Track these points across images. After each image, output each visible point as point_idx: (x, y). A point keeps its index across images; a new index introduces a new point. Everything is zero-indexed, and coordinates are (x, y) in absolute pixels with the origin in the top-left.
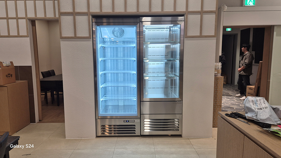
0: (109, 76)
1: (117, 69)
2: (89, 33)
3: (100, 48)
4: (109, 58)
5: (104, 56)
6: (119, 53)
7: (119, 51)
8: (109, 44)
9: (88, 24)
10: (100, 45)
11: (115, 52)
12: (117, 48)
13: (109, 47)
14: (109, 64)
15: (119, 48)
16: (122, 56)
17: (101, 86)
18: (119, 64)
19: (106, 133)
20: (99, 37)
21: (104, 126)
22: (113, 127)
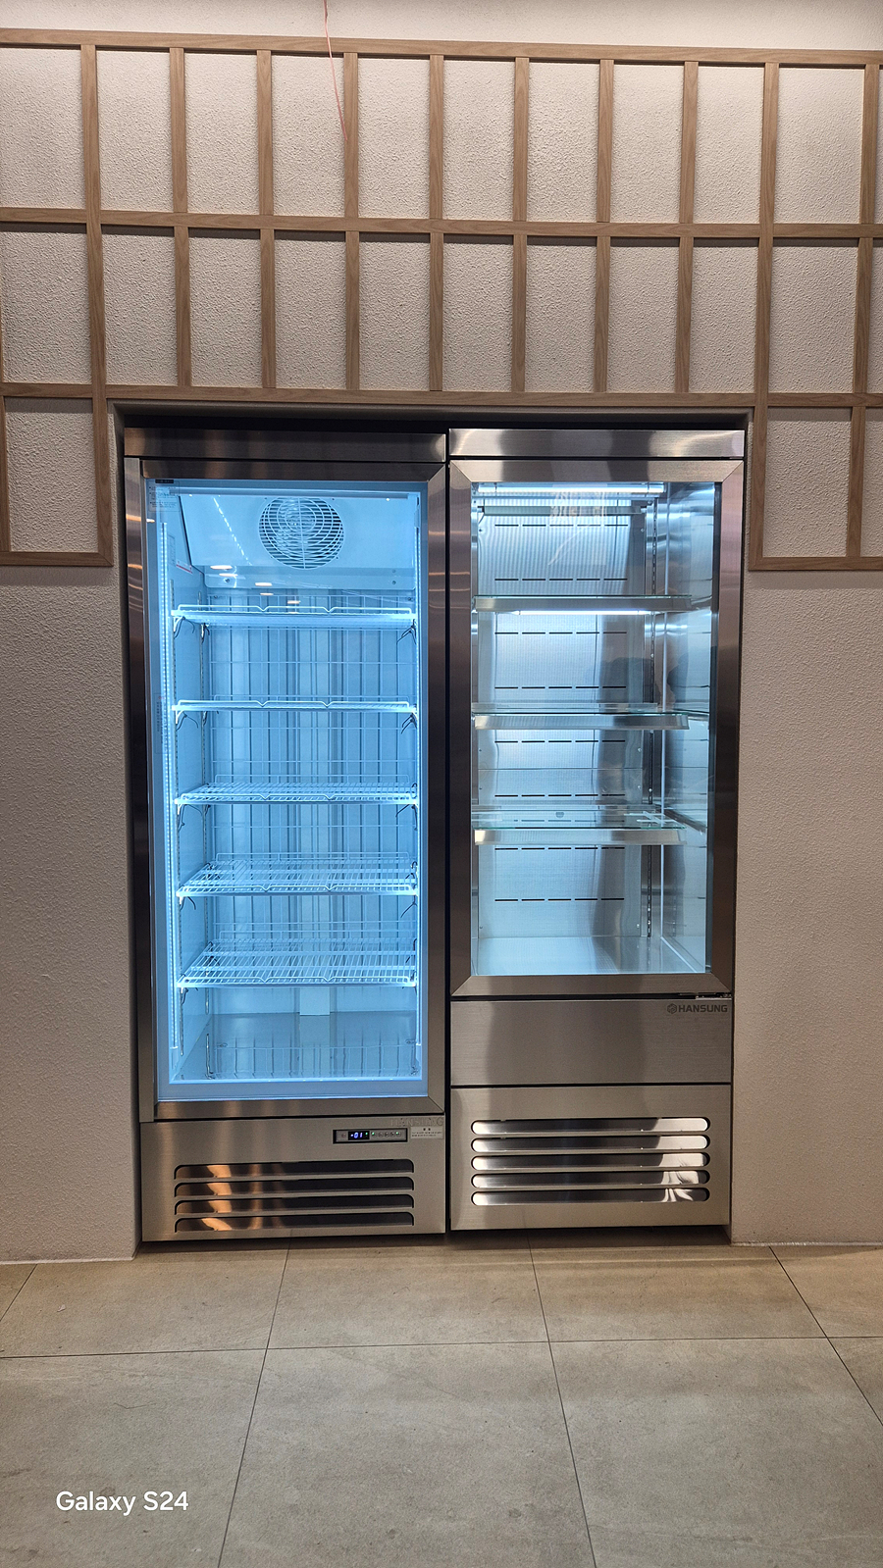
0: (237, 824)
1: (293, 776)
2: (99, 528)
3: (175, 635)
4: (238, 703)
5: (207, 690)
6: (305, 670)
7: (305, 653)
8: (237, 606)
9: (91, 465)
10: (178, 613)
11: (278, 664)
12: (291, 635)
13: (240, 627)
14: (236, 743)
15: (304, 636)
16: (323, 686)
17: (177, 892)
18: (305, 737)
19: (210, 1222)
20: (172, 561)
21: (200, 1170)
22: (256, 1176)
